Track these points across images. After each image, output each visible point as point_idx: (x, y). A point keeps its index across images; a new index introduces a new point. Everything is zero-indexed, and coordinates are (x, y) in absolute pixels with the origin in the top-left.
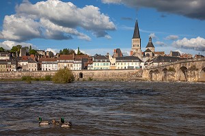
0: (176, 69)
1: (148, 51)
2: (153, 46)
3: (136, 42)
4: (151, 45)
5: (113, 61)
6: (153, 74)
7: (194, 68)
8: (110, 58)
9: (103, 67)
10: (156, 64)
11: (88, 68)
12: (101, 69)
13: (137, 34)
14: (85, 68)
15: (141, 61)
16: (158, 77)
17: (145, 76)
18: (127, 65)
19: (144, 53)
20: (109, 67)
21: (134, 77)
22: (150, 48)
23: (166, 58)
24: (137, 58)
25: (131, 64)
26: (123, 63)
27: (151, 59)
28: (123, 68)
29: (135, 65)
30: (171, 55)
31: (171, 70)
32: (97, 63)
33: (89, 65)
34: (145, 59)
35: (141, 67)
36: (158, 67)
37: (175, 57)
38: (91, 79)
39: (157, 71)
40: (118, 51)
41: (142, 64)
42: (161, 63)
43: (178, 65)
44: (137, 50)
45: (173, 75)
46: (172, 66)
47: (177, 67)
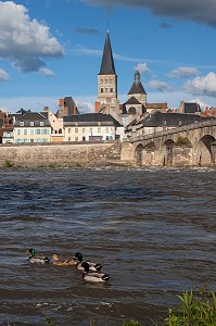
0: (192, 141)
1: (133, 101)
2: (143, 91)
3: (106, 82)
4: (139, 88)
5: (58, 123)
6: (144, 152)
8: (52, 118)
9: (36, 137)
10: (149, 131)
11: (4, 141)
12: (32, 143)
13: (108, 66)
15: (117, 124)
16: (155, 159)
17: (127, 156)
18: (87, 132)
19: (123, 107)
20: (48, 137)
21: (103, 158)
22: (137, 96)
23: (172, 118)
24: (109, 118)
25: (95, 131)
26: (80, 129)
27: (139, 119)
28: (80, 139)
29: (105, 132)
30: (181, 111)
31: (184, 143)
32: (22, 130)
33: (5, 134)
34: (126, 121)
35: (117, 137)
36: (155, 136)
37: (190, 114)
38: (9, 165)
39: (151, 146)
40: (68, 102)
41: (120, 131)
42: (160, 129)
43: (197, 132)
44: (109, 99)
45: (185, 154)
46: (183, 135)
47: (195, 135)
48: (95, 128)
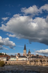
1: (29, 54)
2: (30, 53)
3: (25, 51)
4: (29, 52)
5: (17, 57)
6: (31, 62)
7: (44, 61)
8: (17, 56)
9: (14, 60)
10: (31, 59)
11: (9, 60)
12: (13, 61)
13: (25, 49)
14: (7, 60)
15: (27, 58)
16: (33, 64)
17: (28, 63)
18: (22, 59)
19: (27, 55)
20: (16, 60)
21: (24, 63)
23: (35, 57)
24: (25, 57)
25: (23, 59)
26: (21, 58)
27: (30, 57)
28: (21, 60)
29: (25, 59)
31: (37, 61)
32: (12, 58)
35: (27, 60)
38: (9, 64)
39: (32, 62)
40: (19, 54)
42: (33, 59)
44: (25, 54)
45: (37, 63)
46: (37, 60)
47: (39, 60)
48: (23, 58)
